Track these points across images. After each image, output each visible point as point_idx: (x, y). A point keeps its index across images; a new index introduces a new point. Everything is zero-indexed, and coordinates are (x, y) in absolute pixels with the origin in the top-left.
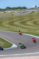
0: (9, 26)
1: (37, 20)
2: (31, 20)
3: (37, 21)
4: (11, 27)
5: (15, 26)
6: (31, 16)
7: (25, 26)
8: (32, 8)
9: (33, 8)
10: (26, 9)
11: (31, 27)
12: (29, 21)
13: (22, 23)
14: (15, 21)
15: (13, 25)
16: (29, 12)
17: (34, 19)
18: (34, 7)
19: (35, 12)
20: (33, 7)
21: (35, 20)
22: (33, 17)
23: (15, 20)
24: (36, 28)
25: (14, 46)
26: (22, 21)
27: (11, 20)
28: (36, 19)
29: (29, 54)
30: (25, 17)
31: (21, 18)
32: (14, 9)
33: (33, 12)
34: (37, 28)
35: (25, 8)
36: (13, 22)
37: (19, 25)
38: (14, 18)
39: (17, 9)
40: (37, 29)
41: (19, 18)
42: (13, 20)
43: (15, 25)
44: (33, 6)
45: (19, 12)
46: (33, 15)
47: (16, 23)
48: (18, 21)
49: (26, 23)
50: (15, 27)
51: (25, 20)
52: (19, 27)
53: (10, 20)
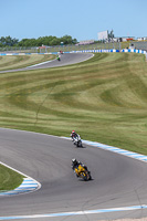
0: (9, 111)
1: (114, 85)
2: (92, 85)
3: (113, 89)
4: (18, 111)
5: (33, 110)
6: (93, 72)
7: (71, 110)
8: (95, 43)
9: (99, 42)
10: (73, 47)
11: (93, 113)
12: (83, 88)
13: (57, 97)
14: (34, 89)
15: (24, 105)
16: (84, 55)
17: (104, 82)
18: (103, 36)
19: (106, 55)
20: (99, 39)
21: (108, 86)
22: (99, 76)
23: (33, 85)
24: (112, 117)
25: (29, 183)
26: (60, 88)
27: (18, 88)
28: (110, 81)
29: (86, 212)
30: (69, 75)
31: (54, 77)
32: (28, 44)
33: (99, 57)
34: (115, 117)
35: (68, 41)
36: (23, 94)
37: (49, 103)
38: (26, 78)
39: (40, 45)
40: (115, 121)
41: (46, 78)
42: (24, 86)
43: (33, 103)
44: (99, 34)
45: (47, 58)
46: (99, 68)
47: (34, 99)
48: (44, 91)
49: (74, 97)
50: (33, 114)
51: (69, 86)
52: (46, 111)
53: (12, 85)
